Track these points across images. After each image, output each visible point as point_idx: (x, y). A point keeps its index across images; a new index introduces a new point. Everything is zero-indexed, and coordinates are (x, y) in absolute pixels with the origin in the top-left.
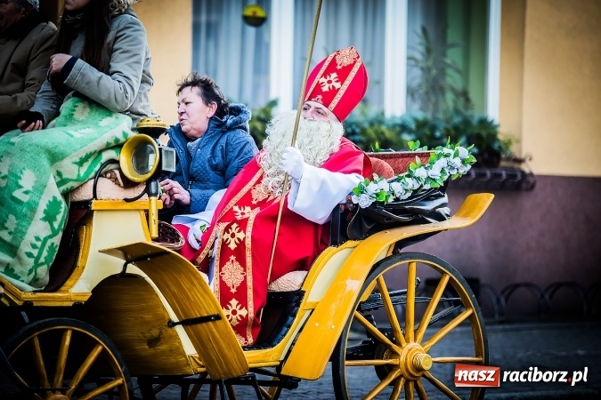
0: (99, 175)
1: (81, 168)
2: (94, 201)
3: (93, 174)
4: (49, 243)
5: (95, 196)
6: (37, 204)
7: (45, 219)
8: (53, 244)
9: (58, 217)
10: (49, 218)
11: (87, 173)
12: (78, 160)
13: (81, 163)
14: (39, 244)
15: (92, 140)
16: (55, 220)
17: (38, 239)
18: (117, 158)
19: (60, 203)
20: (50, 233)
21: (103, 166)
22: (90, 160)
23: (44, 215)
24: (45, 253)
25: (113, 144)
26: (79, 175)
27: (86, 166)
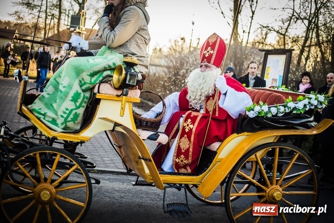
0: (101, 82)
1: (92, 78)
2: (98, 94)
3: (98, 81)
4: (74, 112)
5: (99, 92)
6: (68, 93)
7: (72, 100)
8: (76, 113)
9: (78, 100)
10: (75, 100)
11: (95, 81)
12: (89, 74)
13: (93, 75)
14: (68, 112)
15: (96, 65)
16: (77, 102)
17: (67, 109)
18: (112, 75)
19: (80, 94)
20: (75, 107)
21: (104, 78)
22: (98, 75)
23: (71, 99)
24: (71, 116)
25: (108, 68)
26: (91, 81)
27: (96, 77)
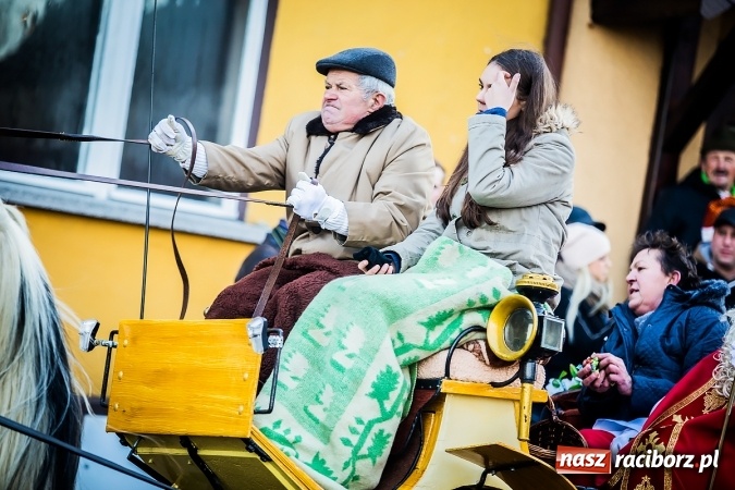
0: (457, 345)
1: (431, 333)
2: (445, 381)
3: (447, 343)
4: (376, 428)
5: (447, 374)
6: (363, 373)
7: (373, 395)
8: (381, 431)
9: (391, 394)
10: (379, 394)
11: (440, 341)
12: (426, 320)
13: (431, 324)
14: (361, 428)
15: (447, 295)
16: (388, 398)
17: (360, 422)
18: (484, 325)
19: (396, 376)
20: (379, 415)
21: (464, 333)
22: (446, 323)
23: (372, 390)
24: (369, 442)
25: (479, 304)
26: (426, 341)
27: (439, 330)
